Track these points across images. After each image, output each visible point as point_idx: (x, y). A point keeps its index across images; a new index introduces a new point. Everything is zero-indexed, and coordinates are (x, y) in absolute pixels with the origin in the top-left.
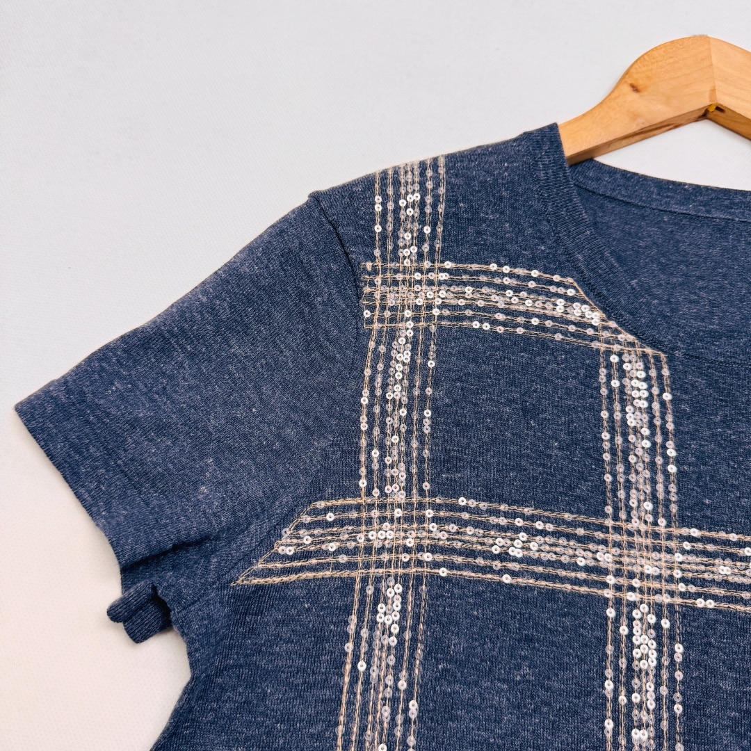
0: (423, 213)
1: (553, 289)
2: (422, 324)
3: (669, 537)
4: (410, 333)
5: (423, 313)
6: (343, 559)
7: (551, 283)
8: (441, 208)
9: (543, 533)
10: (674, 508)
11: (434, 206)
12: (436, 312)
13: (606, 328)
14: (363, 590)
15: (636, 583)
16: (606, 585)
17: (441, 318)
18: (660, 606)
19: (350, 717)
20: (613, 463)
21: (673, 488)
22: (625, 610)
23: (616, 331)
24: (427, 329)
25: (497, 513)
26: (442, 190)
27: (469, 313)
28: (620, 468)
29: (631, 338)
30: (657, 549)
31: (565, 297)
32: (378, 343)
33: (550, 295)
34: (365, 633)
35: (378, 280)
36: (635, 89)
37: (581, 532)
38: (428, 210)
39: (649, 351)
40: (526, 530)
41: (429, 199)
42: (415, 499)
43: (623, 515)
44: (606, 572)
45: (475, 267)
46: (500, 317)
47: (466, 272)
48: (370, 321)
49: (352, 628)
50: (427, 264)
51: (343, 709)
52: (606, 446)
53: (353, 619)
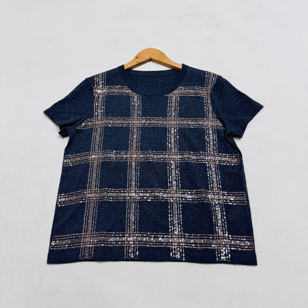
0: (102, 79)
1: (124, 88)
2: (103, 95)
3: (140, 119)
4: (102, 97)
5: (104, 93)
6: (92, 126)
7: (123, 87)
8: (105, 78)
9: (121, 120)
10: (141, 115)
11: (104, 78)
12: (105, 93)
13: (131, 93)
14: (95, 129)
15: (135, 125)
16: (130, 125)
17: (106, 94)
18: (138, 127)
19: (93, 144)
20: (132, 110)
21: (141, 113)
22: (133, 128)
23: (133, 93)
24: (104, 96)
25: (114, 118)
26: (105, 76)
27: (111, 93)
28: (133, 111)
29: (135, 94)
30: (138, 120)
31: (126, 89)
32: (97, 98)
33: (123, 89)
34: (95, 134)
35: (96, 89)
36: (137, 58)
37: (127, 119)
38: (103, 79)
39: (138, 95)
40: (119, 120)
41: (103, 77)
42: (102, 118)
43: (133, 117)
44: (130, 124)
45: (111, 86)
46: (116, 93)
47: (110, 87)
48: (95, 95)
49: (93, 134)
50: (104, 87)
51: (92, 143)
52: (131, 108)
53: (93, 132)
